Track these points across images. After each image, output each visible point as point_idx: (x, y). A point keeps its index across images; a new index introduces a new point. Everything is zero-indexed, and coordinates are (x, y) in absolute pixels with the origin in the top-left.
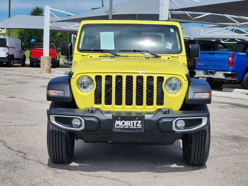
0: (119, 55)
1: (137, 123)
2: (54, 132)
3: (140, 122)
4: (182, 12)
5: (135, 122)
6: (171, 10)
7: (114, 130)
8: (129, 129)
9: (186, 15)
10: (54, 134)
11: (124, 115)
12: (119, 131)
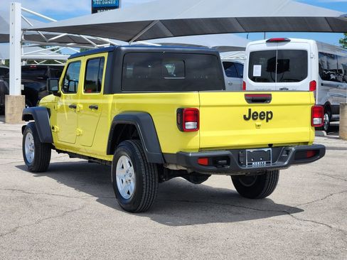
4: (35, 32)
6: (24, 30)
9: (40, 35)
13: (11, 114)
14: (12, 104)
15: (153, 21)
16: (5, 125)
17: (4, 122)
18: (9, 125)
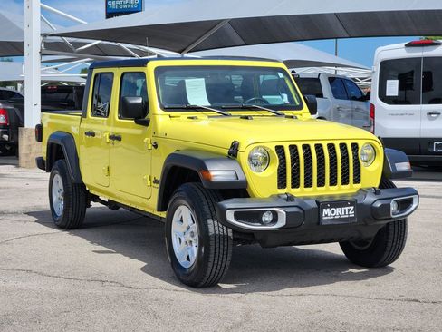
0: (230, 115)
1: (349, 210)
2: (217, 237)
3: (352, 208)
4: (58, 39)
5: (347, 208)
6: (44, 35)
7: (323, 223)
8: (340, 219)
9: (65, 43)
10: (218, 241)
11: (337, 199)
12: (329, 223)
13: (27, 155)
14: (30, 140)
15: (222, 20)
16: (20, 170)
17: (17, 166)
18: (25, 170)
